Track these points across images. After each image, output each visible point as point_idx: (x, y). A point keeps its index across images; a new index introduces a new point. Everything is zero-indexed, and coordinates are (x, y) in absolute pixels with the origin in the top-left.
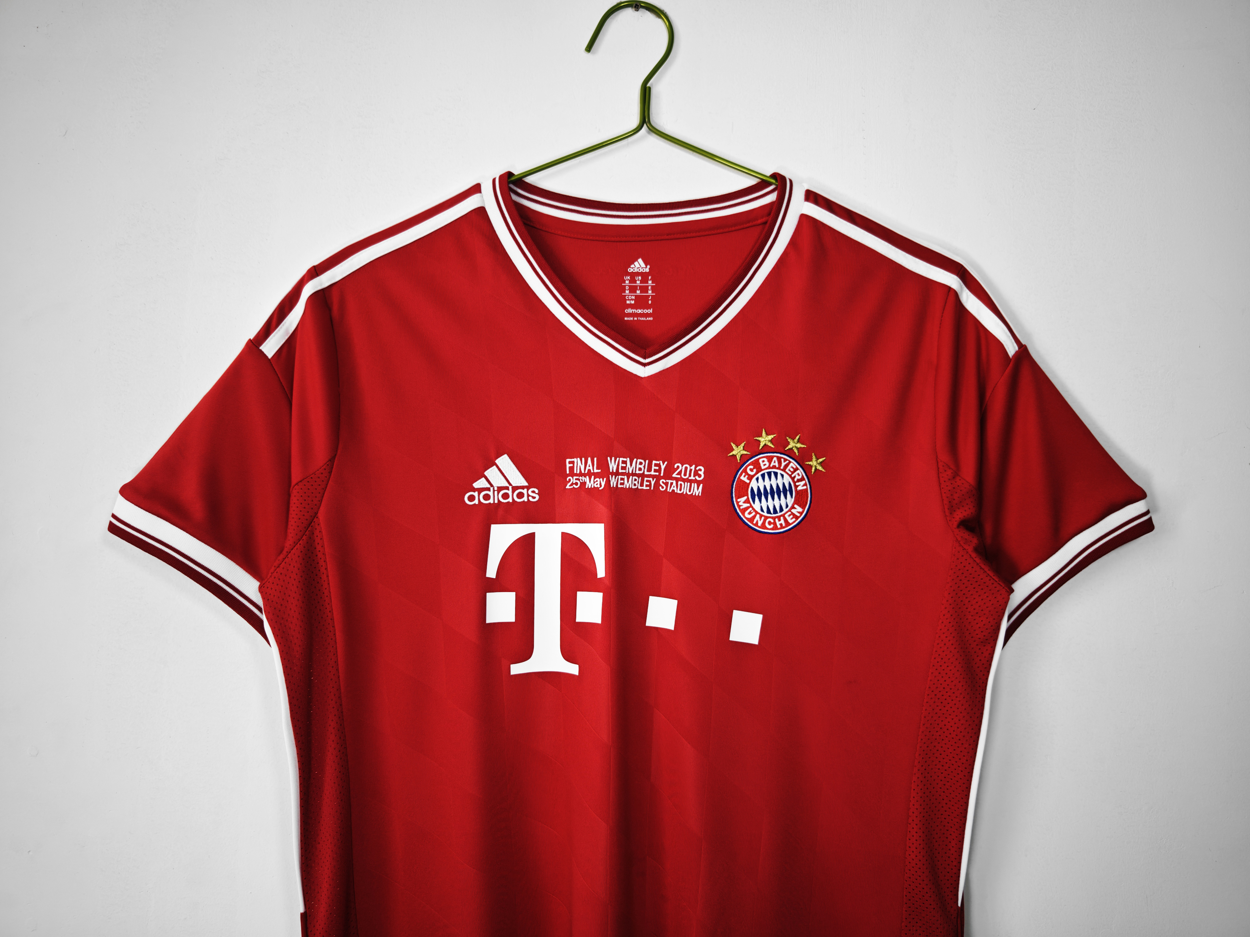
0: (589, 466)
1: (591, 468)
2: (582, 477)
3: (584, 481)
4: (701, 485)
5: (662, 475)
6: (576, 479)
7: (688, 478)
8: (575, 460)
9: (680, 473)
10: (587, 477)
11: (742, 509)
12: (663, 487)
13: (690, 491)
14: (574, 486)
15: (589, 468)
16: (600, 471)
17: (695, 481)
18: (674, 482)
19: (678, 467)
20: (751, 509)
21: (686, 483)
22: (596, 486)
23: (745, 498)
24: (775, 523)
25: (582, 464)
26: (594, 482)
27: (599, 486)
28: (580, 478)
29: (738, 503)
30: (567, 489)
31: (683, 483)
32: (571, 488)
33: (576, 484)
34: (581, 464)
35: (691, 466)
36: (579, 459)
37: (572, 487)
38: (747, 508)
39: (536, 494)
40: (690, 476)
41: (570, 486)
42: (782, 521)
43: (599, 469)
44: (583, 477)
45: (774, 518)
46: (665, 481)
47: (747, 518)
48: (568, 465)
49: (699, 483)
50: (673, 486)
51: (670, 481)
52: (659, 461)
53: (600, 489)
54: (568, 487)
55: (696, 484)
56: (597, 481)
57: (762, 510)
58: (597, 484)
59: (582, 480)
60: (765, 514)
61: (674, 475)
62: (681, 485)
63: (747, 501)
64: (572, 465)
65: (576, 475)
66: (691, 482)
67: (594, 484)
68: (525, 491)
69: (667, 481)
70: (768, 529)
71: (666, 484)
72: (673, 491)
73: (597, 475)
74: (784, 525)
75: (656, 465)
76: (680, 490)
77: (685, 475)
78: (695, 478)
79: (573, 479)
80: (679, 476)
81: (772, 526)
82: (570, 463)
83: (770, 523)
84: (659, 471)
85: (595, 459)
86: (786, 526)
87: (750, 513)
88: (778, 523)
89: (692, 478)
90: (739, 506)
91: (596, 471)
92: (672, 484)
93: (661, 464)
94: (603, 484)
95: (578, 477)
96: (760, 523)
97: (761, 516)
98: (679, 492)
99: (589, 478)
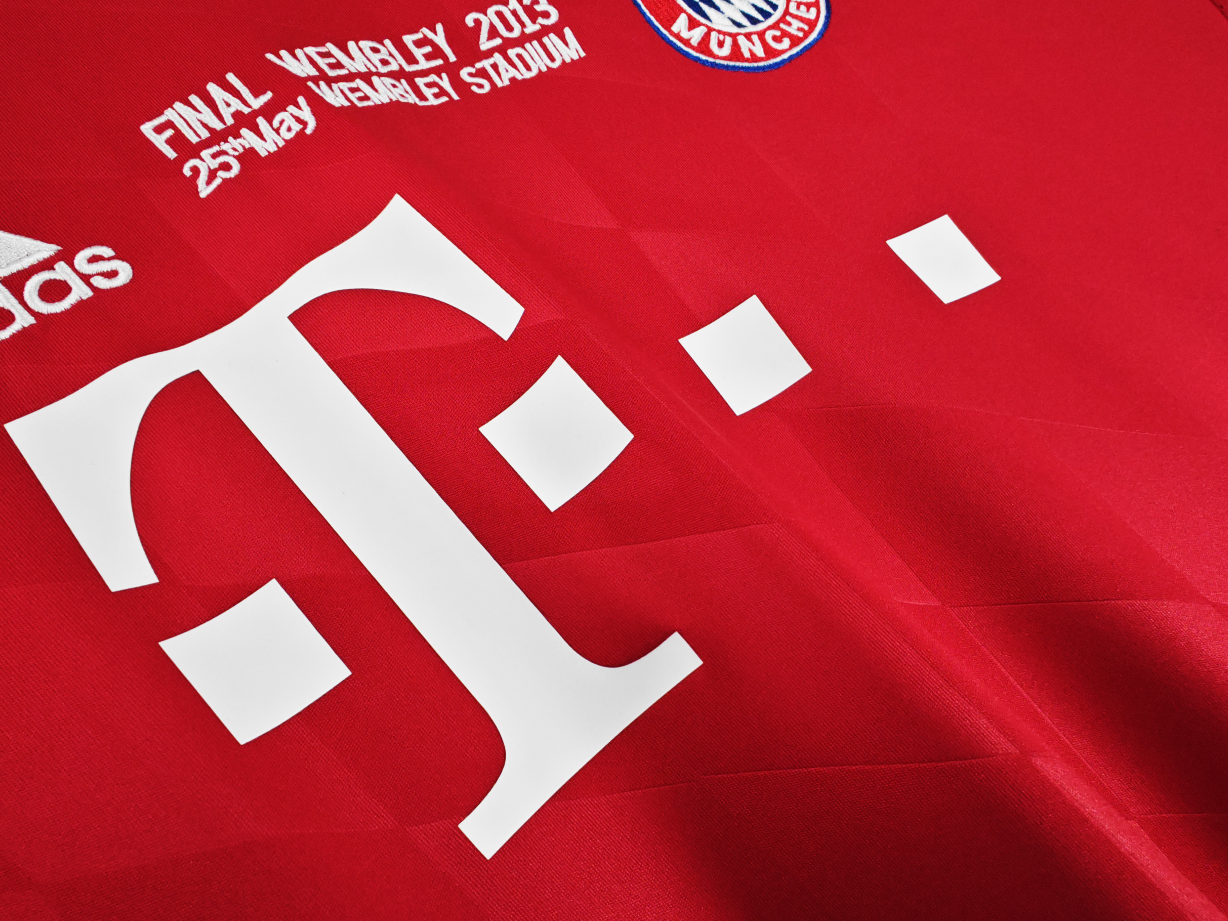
0: (228, 105)
1: (237, 105)
2: (226, 141)
3: (244, 147)
4: (567, 31)
5: (452, 58)
6: (214, 156)
7: (523, 32)
8: (169, 114)
9: (493, 33)
10: (244, 131)
11: (699, 44)
12: (480, 86)
13: (553, 59)
14: (222, 174)
15: (232, 110)
16: (269, 95)
17: (545, 31)
18: (497, 58)
19: (478, 22)
20: (714, 35)
21: (527, 45)
22: (289, 136)
23: (683, 18)
24: (785, 34)
25: (199, 112)
26: (277, 131)
27: (296, 127)
28: (225, 146)
29: (678, 36)
30: (209, 196)
31: (519, 50)
32: (219, 187)
33: (226, 167)
34: (197, 113)
35: (506, 3)
36: (178, 105)
37: (217, 182)
38: (706, 38)
39: (110, 259)
40: (523, 25)
41: (208, 183)
42: (796, 24)
43: (264, 92)
44: (230, 139)
45: (775, 26)
46: (473, 70)
47: (725, 58)
48: (160, 141)
49: (557, 30)
50: (501, 69)
51: (486, 64)
52: (417, 31)
53: (309, 131)
54: (204, 191)
55: (552, 35)
56: (282, 122)
57: (739, 25)
58: (289, 129)
59: (235, 149)
60: (751, 28)
61: (485, 45)
62: (519, 56)
63: (693, 24)
64: (169, 132)
65: (206, 144)
66: (538, 36)
67: (279, 134)
68: (61, 271)
69: (479, 65)
70: (783, 52)
71: (482, 73)
72: (513, 80)
73: (268, 111)
74: (806, 28)
75: (419, 44)
76: (528, 68)
77: (510, 28)
78: (541, 25)
79: (203, 160)
80: (498, 41)
81: (786, 43)
82: (159, 130)
83: (775, 39)
84: (437, 53)
85: (231, 77)
86: (812, 29)
87: (721, 44)
88: (793, 30)
89: (531, 28)
90: (687, 42)
91: (257, 103)
92: (495, 66)
93: (430, 35)
94: (306, 114)
95: (215, 149)
96: (760, 52)
97: (748, 36)
98: (528, 75)
99: (251, 129)
